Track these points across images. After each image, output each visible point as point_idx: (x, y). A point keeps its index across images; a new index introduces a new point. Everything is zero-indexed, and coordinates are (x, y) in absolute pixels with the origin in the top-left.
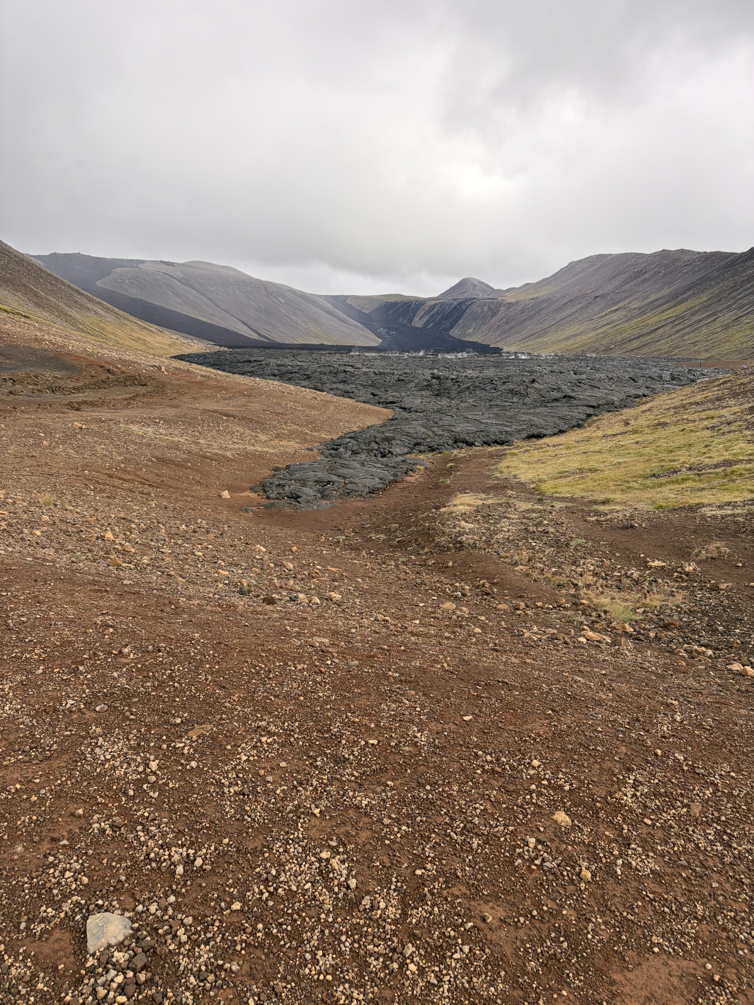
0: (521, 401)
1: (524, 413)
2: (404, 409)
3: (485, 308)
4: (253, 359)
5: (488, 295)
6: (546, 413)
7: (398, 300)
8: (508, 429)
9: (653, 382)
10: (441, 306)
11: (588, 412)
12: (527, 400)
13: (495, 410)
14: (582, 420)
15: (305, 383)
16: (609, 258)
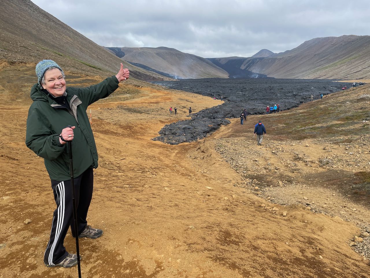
3: (270, 61)
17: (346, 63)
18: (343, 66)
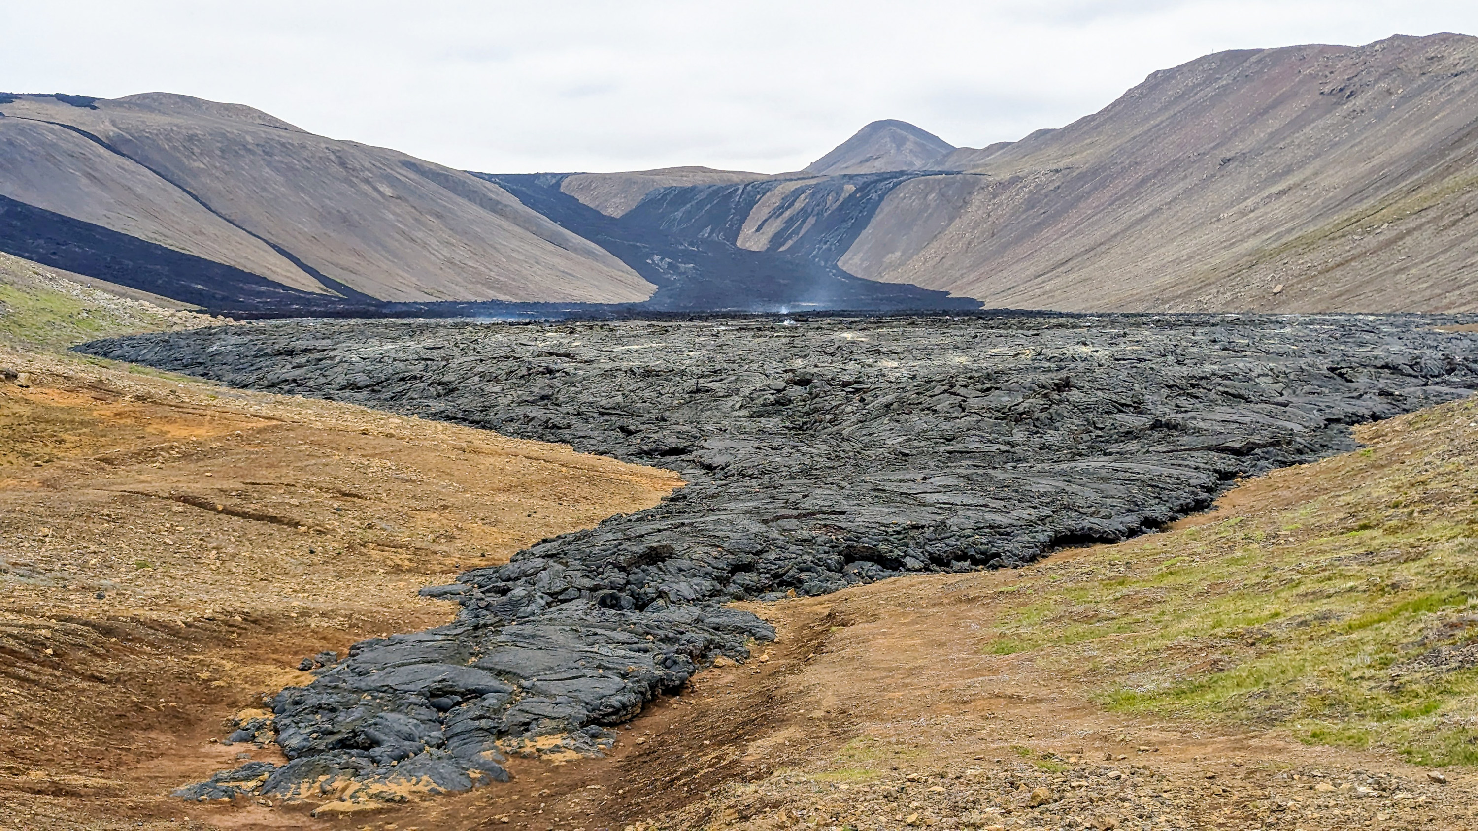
0: (1036, 439)
1: (1042, 473)
2: (710, 468)
3: (932, 196)
4: (299, 344)
5: (937, 163)
6: (1103, 473)
7: (699, 180)
8: (999, 519)
9: (1398, 378)
10: (813, 194)
11: (1220, 466)
12: (1051, 437)
13: (964, 466)
14: (1209, 490)
15: (437, 406)
16: (1253, 59)
17: (1432, 214)
18: (1409, 232)
